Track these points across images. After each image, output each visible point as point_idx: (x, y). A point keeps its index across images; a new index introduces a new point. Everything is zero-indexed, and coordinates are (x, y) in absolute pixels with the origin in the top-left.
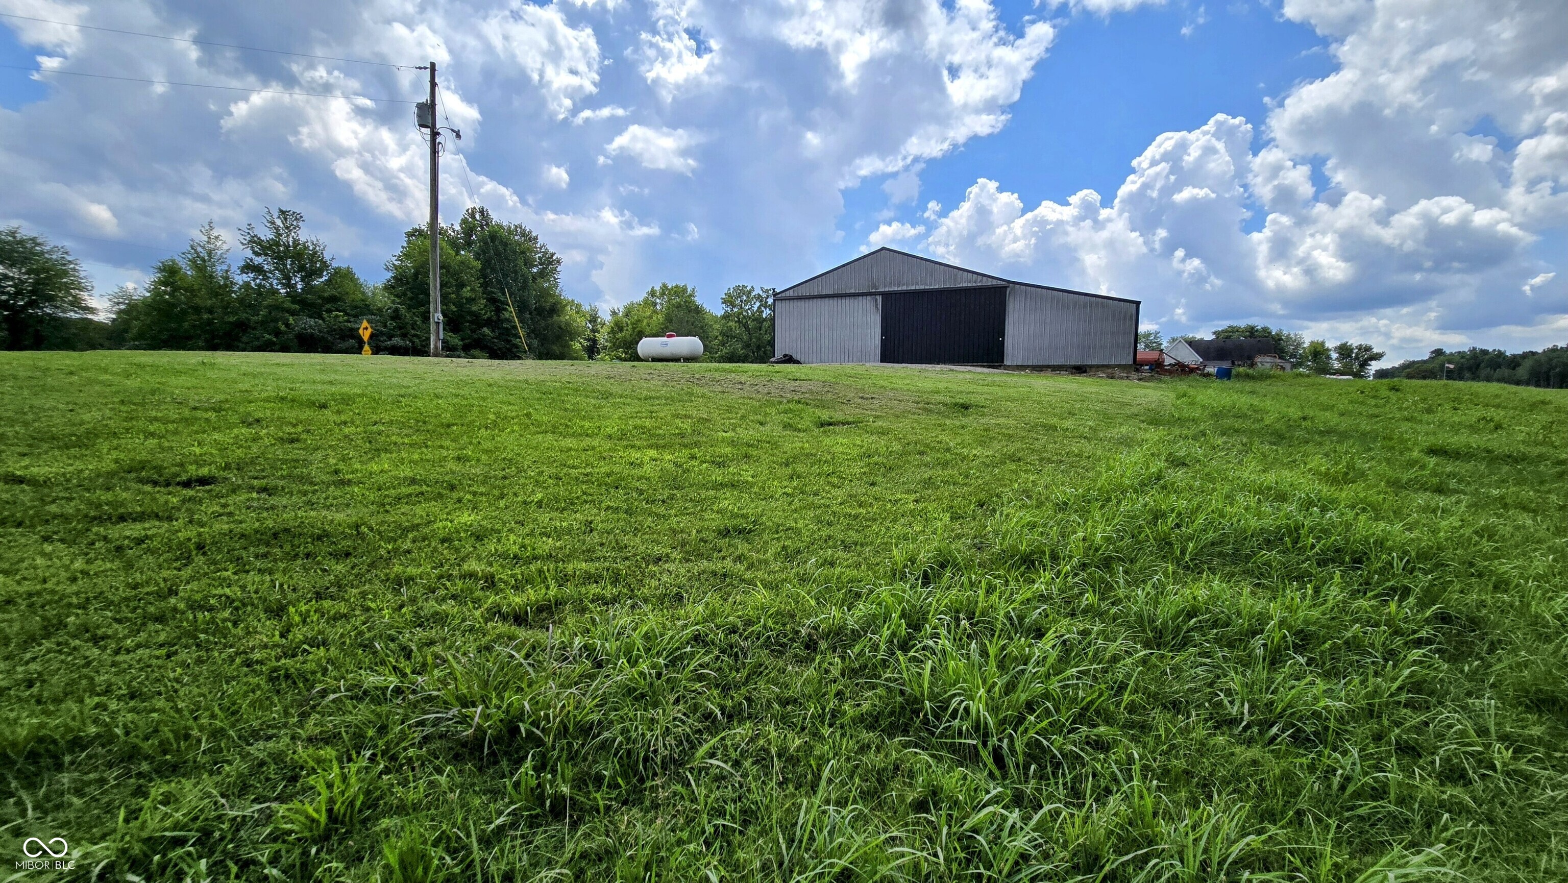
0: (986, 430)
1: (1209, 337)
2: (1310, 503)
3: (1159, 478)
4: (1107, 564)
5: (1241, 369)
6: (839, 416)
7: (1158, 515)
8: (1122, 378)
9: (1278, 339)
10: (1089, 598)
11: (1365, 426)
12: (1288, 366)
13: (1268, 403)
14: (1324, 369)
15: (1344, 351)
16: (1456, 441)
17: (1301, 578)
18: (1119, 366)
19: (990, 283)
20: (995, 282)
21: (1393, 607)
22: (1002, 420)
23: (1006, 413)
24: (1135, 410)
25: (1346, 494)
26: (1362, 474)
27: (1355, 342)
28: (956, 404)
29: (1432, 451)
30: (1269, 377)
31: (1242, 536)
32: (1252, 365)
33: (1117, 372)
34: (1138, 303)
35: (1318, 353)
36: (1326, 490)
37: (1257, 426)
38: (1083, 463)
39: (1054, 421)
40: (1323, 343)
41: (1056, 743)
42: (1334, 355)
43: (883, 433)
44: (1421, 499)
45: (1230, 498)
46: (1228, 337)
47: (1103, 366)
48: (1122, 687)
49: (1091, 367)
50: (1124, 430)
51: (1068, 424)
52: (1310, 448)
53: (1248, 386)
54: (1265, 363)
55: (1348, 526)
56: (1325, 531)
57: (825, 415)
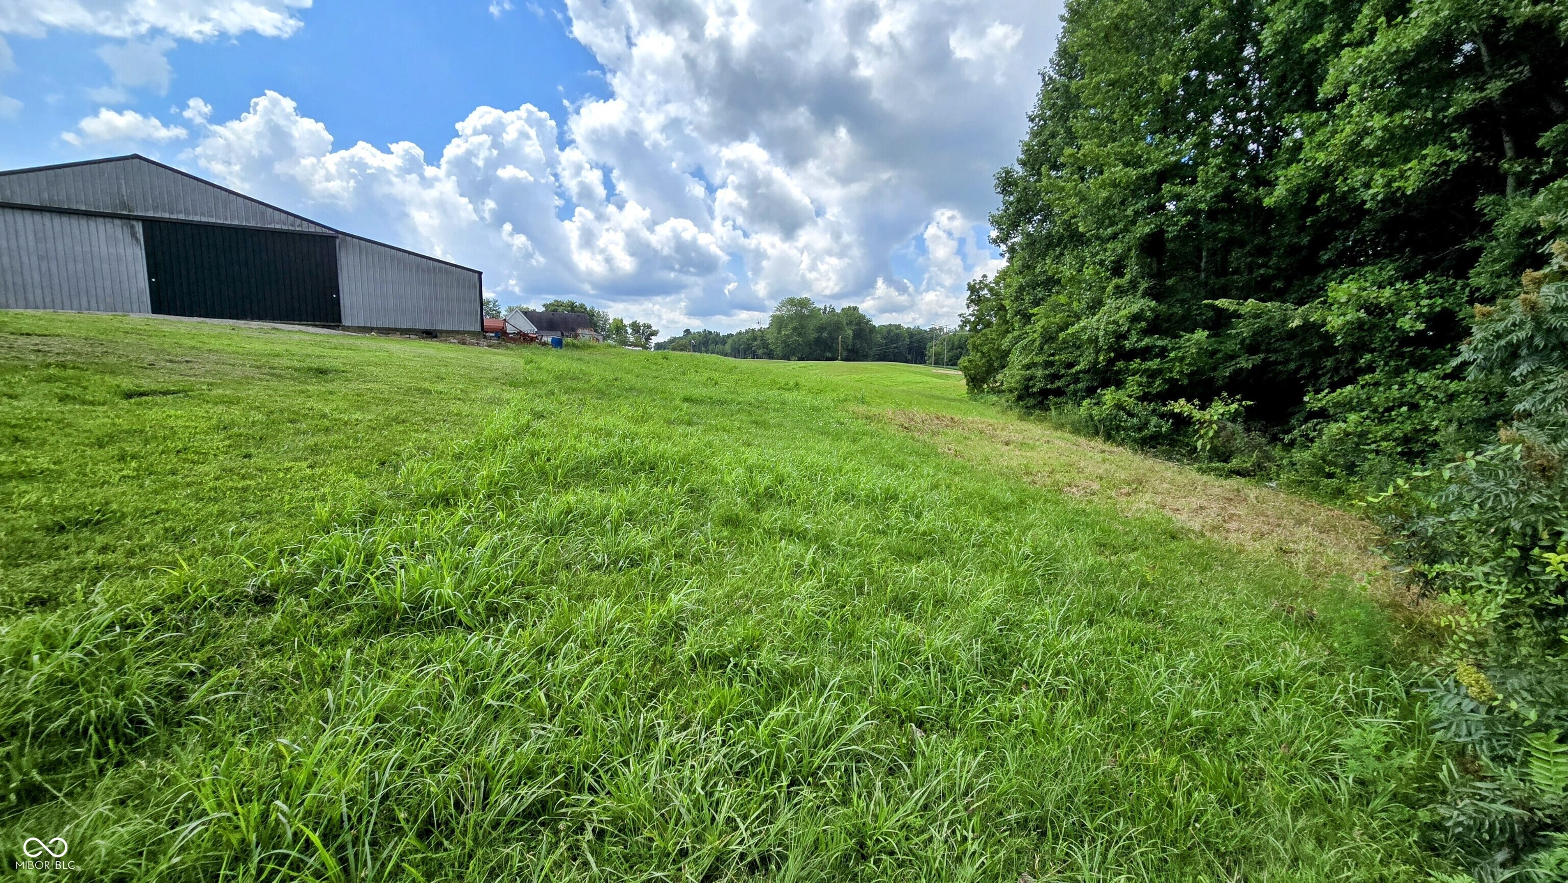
0: (358, 395)
1: (540, 309)
2: (625, 436)
3: (528, 427)
4: (506, 491)
5: (569, 340)
6: (146, 384)
7: (533, 454)
8: (473, 344)
9: (592, 315)
10: (501, 515)
11: (651, 385)
12: (601, 338)
13: (592, 369)
14: (624, 342)
15: (635, 326)
16: (697, 392)
17: (625, 483)
18: (469, 333)
19: (312, 229)
20: (319, 229)
21: (670, 488)
22: (371, 385)
23: (373, 379)
24: (496, 374)
25: (644, 429)
26: (651, 417)
27: (641, 321)
28: (310, 369)
29: (686, 400)
30: (589, 347)
31: (590, 461)
32: (576, 336)
33: (468, 338)
34: (480, 273)
35: (619, 328)
36: (633, 428)
37: (586, 386)
38: (465, 420)
39: (427, 385)
40: (622, 321)
41: (504, 601)
42: (630, 331)
43: (230, 402)
44: (681, 429)
45: (578, 437)
46: (555, 310)
47: (453, 332)
48: (535, 564)
49: (441, 332)
50: (490, 391)
51: (440, 387)
52: (621, 401)
53: (577, 354)
54: (585, 334)
55: (646, 448)
56: (635, 453)
57: (127, 383)
